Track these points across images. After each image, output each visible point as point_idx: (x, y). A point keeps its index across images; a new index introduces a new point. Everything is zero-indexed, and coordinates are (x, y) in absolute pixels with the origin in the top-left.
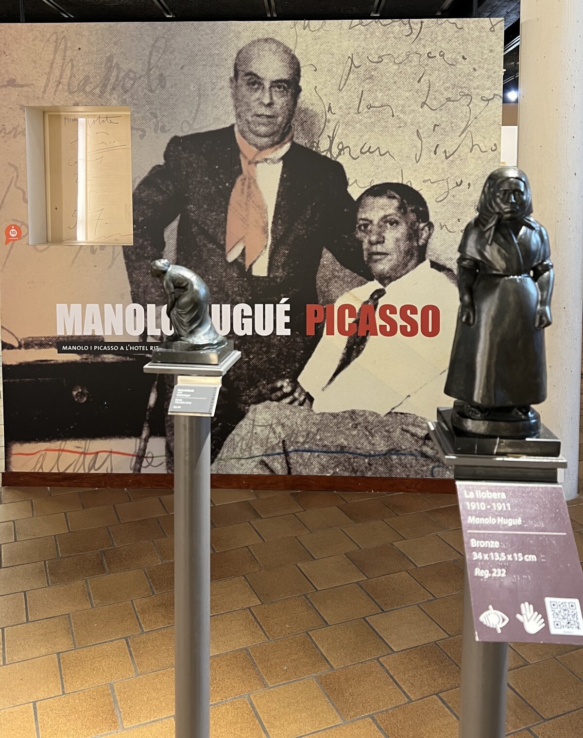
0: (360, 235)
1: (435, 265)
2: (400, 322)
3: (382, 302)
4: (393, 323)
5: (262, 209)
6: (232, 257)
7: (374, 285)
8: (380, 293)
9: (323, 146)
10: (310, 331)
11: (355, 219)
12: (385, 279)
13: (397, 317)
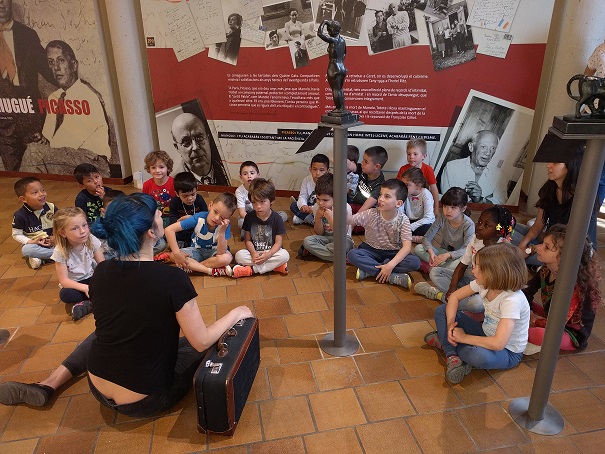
0: (51, 66)
1: (82, 81)
2: (75, 108)
3: (66, 98)
4: (72, 108)
5: (10, 53)
6: (4, 76)
7: (61, 91)
8: (64, 94)
9: (26, 22)
10: (42, 112)
11: (47, 58)
12: (65, 88)
13: (73, 106)
